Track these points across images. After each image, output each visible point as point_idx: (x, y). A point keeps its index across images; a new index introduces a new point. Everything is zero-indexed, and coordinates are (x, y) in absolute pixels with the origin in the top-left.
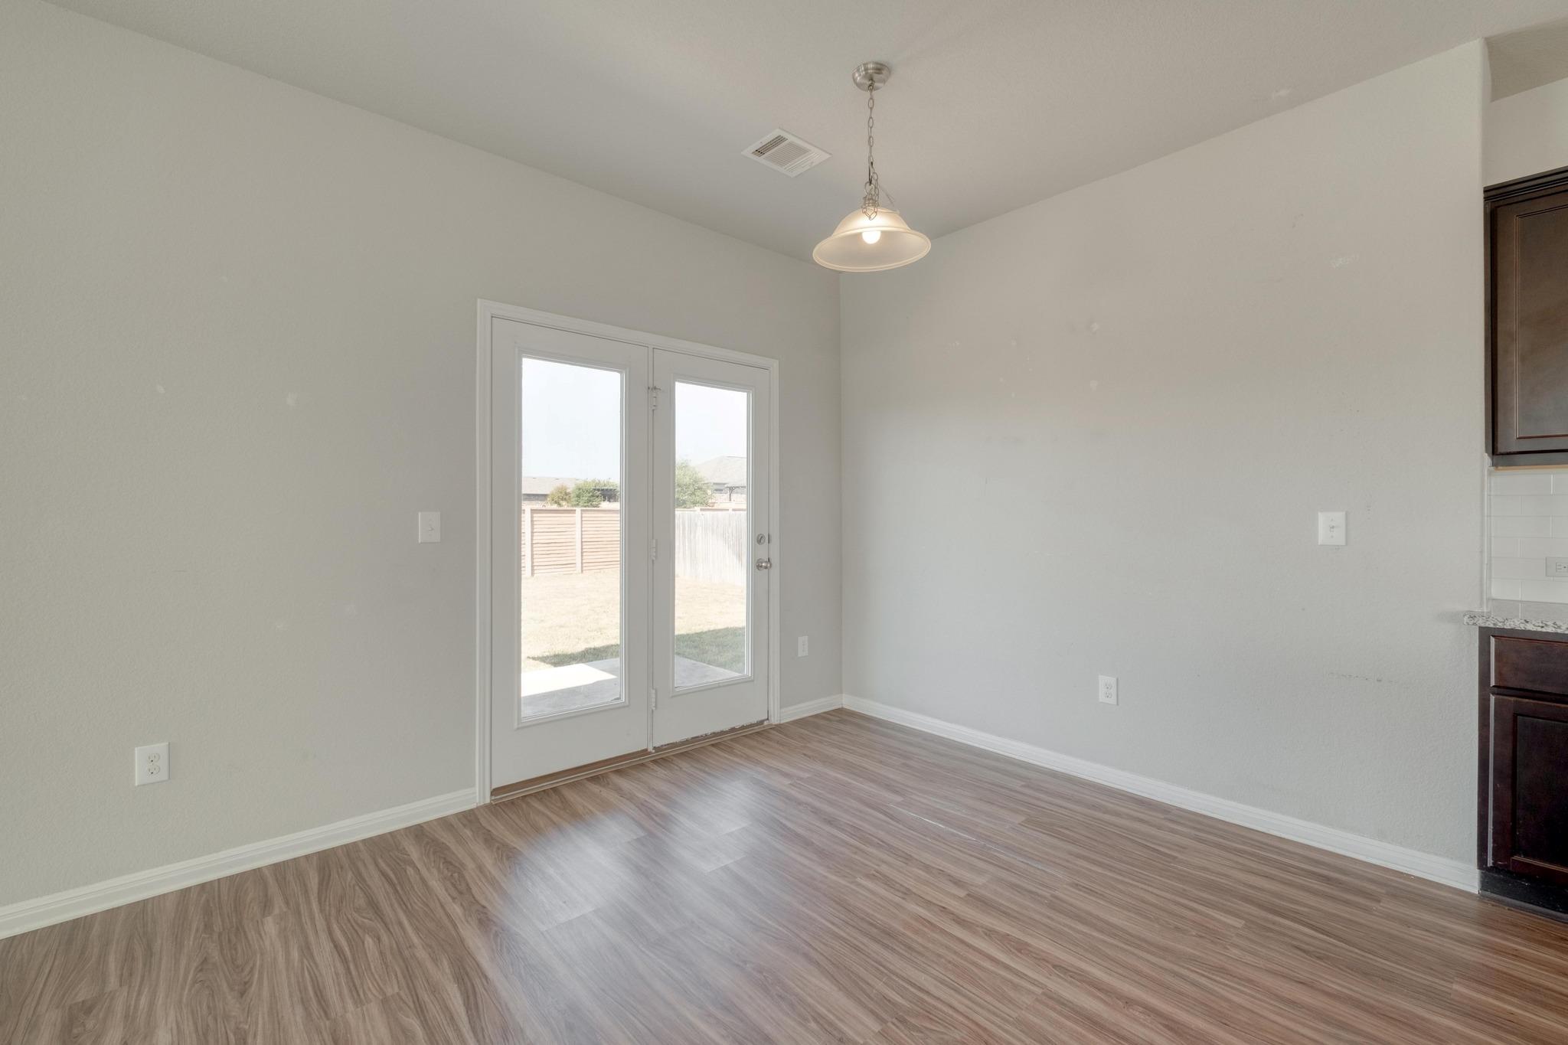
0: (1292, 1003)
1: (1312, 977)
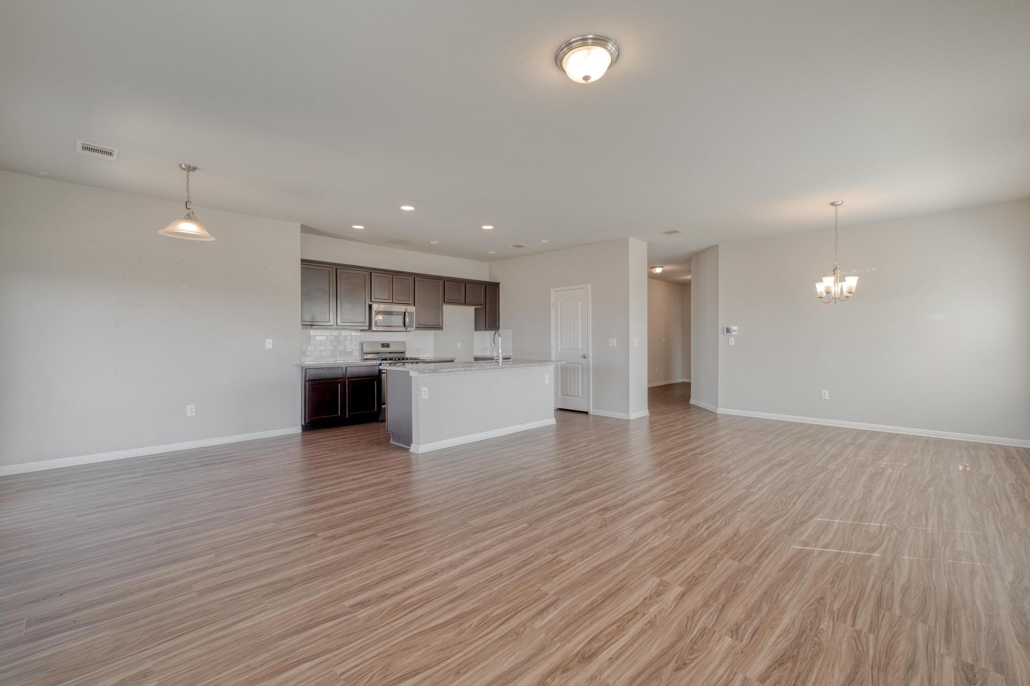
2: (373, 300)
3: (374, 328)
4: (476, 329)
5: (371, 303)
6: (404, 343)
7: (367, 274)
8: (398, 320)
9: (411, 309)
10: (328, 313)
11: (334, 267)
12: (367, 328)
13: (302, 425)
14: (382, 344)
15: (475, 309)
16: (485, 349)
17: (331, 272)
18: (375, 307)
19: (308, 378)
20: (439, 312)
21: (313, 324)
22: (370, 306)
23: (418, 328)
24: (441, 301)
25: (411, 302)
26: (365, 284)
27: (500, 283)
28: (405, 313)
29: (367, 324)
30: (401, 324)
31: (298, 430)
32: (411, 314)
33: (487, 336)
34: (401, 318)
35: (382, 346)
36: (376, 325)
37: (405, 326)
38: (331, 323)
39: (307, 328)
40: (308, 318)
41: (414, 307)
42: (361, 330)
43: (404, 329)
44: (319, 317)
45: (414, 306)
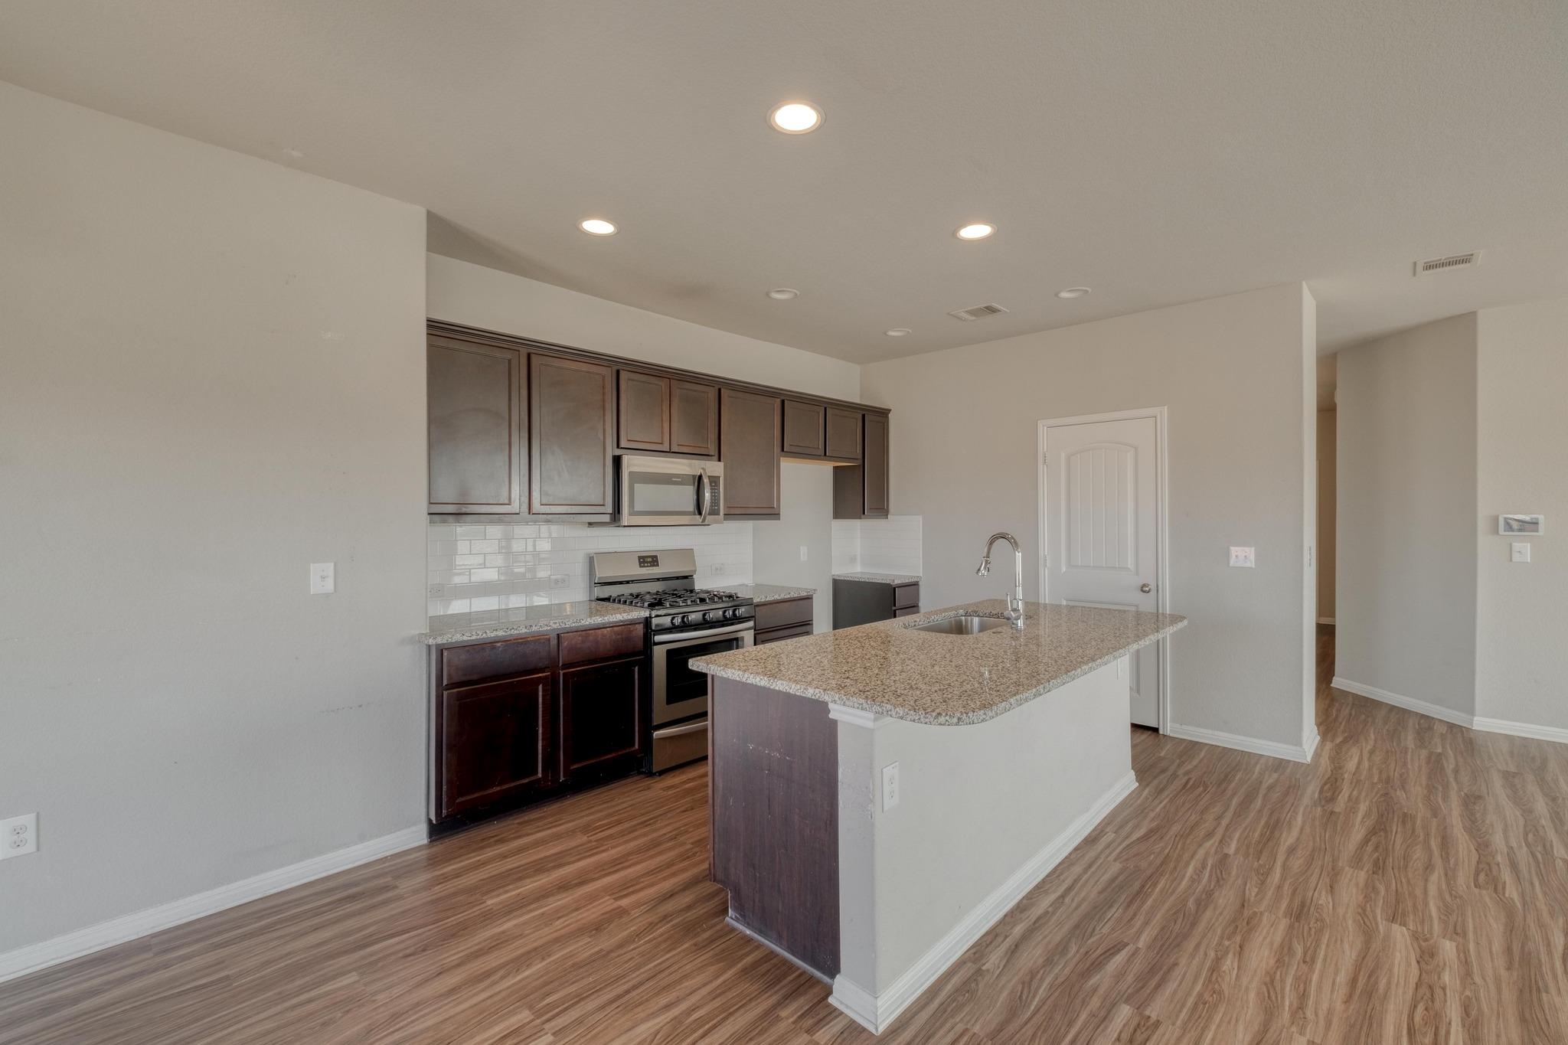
0: (453, 991)
1: (438, 965)
2: (623, 444)
3: (626, 518)
4: (839, 513)
5: (618, 452)
6: (688, 554)
7: (608, 373)
8: (685, 496)
9: (715, 468)
10: (507, 480)
11: (524, 351)
12: (607, 518)
13: (430, 821)
14: (640, 558)
15: (836, 468)
16: (853, 560)
17: (514, 363)
18: (633, 463)
19: (449, 675)
20: (771, 476)
21: (464, 510)
22: (617, 461)
23: (728, 516)
24: (777, 449)
25: (712, 449)
26: (604, 401)
27: (890, 410)
28: (700, 477)
29: (610, 509)
30: (691, 507)
31: (416, 835)
32: (714, 480)
33: (855, 529)
34: (690, 491)
35: (640, 563)
36: (632, 513)
37: (700, 513)
38: (515, 507)
39: (444, 522)
40: (447, 493)
41: (721, 464)
42: (590, 524)
43: (698, 519)
44: (481, 492)
45: (720, 460)
